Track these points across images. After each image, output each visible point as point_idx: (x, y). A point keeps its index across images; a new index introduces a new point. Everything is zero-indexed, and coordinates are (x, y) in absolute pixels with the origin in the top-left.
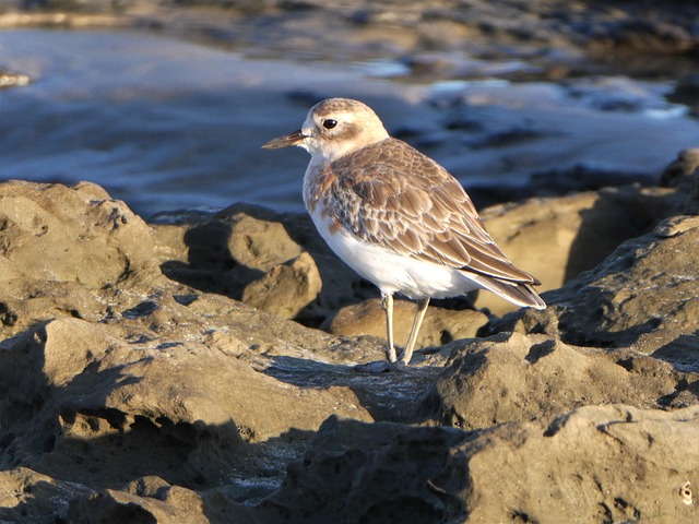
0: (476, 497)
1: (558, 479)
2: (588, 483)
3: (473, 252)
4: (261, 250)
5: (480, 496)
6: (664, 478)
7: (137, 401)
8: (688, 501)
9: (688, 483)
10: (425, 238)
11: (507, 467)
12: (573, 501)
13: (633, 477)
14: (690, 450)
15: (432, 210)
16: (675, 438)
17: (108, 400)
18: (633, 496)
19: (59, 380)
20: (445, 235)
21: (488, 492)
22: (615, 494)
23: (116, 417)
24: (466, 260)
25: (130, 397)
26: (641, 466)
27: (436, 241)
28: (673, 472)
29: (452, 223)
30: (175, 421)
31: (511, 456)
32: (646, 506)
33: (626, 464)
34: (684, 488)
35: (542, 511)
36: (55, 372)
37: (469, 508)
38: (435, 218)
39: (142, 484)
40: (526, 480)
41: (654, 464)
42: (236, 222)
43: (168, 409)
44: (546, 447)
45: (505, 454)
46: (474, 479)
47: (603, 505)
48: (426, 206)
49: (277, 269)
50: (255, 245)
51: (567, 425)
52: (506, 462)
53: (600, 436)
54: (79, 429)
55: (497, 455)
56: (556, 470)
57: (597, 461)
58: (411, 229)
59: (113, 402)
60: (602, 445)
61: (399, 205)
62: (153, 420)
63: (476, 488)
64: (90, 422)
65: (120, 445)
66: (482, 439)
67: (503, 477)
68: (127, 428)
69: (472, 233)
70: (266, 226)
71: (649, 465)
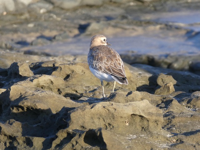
0: (72, 122)
1: (94, 119)
2: (101, 120)
3: (113, 71)
4: (165, 82)
5: (73, 122)
6: (120, 119)
7: (26, 103)
8: (127, 124)
9: (127, 120)
10: (104, 68)
11: (80, 116)
12: (97, 124)
13: (112, 118)
14: (125, 112)
15: (106, 61)
16: (121, 109)
17: (19, 103)
18: (112, 123)
19: (12, 99)
20: (108, 67)
21: (75, 121)
22: (108, 122)
23: (22, 108)
24: (111, 73)
25: (24, 103)
26: (113, 116)
27: (106, 68)
28: (121, 117)
29: (111, 64)
30: (35, 108)
31: (81, 113)
32: (115, 125)
33: (110, 115)
34: (126, 121)
35: (88, 126)
36: (12, 97)
37: (69, 125)
38: (107, 63)
39: (9, 121)
40: (85, 119)
41: (116, 115)
42: (159, 75)
43: (32, 106)
44: (90, 111)
45: (80, 113)
46: (72, 118)
47: (105, 125)
48: (105, 60)
49: (163, 86)
50: (164, 81)
51: (96, 106)
52: (80, 114)
53: (104, 109)
54: (15, 111)
55: (78, 113)
56: (93, 116)
57: (103, 115)
58: (101, 66)
59: (20, 104)
60: (104, 111)
61: (99, 60)
62: (30, 108)
63: (72, 120)
64: (17, 109)
65: (24, 114)
66: (76, 109)
67: (79, 118)
68: (25, 110)
69: (115, 66)
70: (167, 76)
71: (115, 116)
